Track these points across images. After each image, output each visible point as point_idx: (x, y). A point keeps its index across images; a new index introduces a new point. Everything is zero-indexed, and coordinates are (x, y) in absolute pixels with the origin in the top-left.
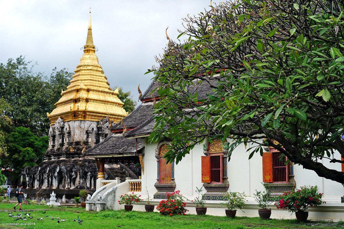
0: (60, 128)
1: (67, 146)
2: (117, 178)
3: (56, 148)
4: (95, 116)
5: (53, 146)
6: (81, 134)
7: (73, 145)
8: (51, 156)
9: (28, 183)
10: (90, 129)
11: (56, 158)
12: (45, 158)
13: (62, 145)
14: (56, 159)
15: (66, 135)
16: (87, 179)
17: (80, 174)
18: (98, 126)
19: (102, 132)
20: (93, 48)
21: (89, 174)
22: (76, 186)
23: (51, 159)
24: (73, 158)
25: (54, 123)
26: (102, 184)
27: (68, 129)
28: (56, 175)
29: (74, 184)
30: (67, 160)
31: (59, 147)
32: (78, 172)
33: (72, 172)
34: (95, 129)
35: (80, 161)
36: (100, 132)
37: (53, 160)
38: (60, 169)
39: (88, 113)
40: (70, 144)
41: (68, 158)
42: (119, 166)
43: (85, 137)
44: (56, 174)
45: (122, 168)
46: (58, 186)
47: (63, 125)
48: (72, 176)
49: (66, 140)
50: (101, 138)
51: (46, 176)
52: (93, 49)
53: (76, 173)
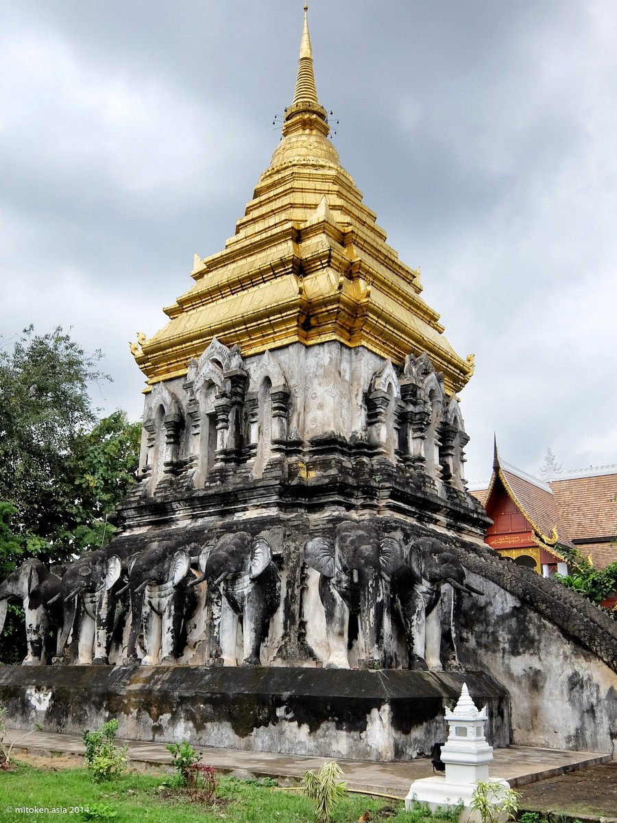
0: (224, 383)
1: (278, 455)
5: (176, 467)
6: (339, 405)
7: (300, 452)
8: (175, 505)
9: (31, 637)
10: (384, 387)
11: (210, 514)
12: (132, 518)
13: (241, 452)
14: (213, 518)
16: (414, 617)
18: (403, 382)
19: (417, 409)
21: (425, 589)
23: (172, 521)
25: (181, 372)
27: (279, 381)
28: (246, 592)
30: (289, 520)
31: (219, 465)
36: (411, 408)
37: (182, 524)
39: (370, 317)
40: (288, 446)
41: (292, 512)
44: (245, 587)
46: (256, 652)
47: (245, 366)
49: (270, 433)
50: (411, 433)
51: (165, 601)
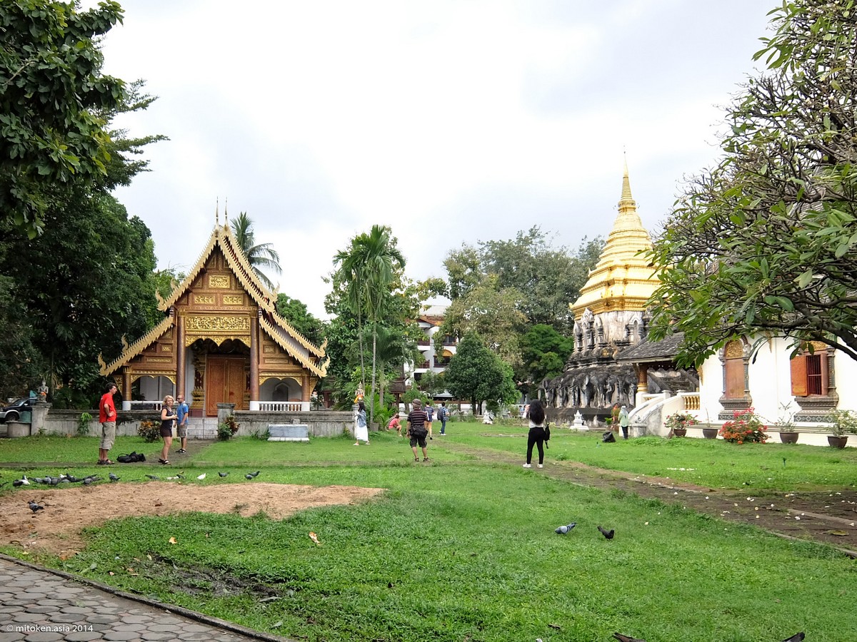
0: (588, 324)
1: (599, 348)
2: (664, 391)
3: (583, 352)
4: (638, 303)
5: (580, 349)
6: (618, 330)
7: (607, 346)
8: (578, 362)
9: (548, 400)
10: (632, 323)
12: (570, 365)
13: (592, 347)
14: (585, 366)
15: (597, 333)
16: (629, 394)
17: (618, 387)
18: (644, 318)
19: (649, 326)
20: (632, 204)
21: (633, 386)
22: (613, 403)
23: (578, 367)
24: (608, 364)
25: (579, 318)
26: (644, 399)
27: (599, 325)
28: (585, 389)
29: (610, 401)
30: (599, 368)
31: (588, 350)
32: (615, 384)
33: (606, 384)
34: (640, 322)
35: (619, 368)
36: (647, 326)
37: (580, 368)
38: (589, 380)
39: (626, 300)
40: (603, 345)
41: (601, 365)
42: (678, 374)
43: (625, 333)
44: (585, 387)
45: (683, 377)
46: (589, 404)
47: (593, 318)
48: (607, 390)
49: (598, 341)
51: (571, 390)
52: (632, 206)
53: (613, 387)
